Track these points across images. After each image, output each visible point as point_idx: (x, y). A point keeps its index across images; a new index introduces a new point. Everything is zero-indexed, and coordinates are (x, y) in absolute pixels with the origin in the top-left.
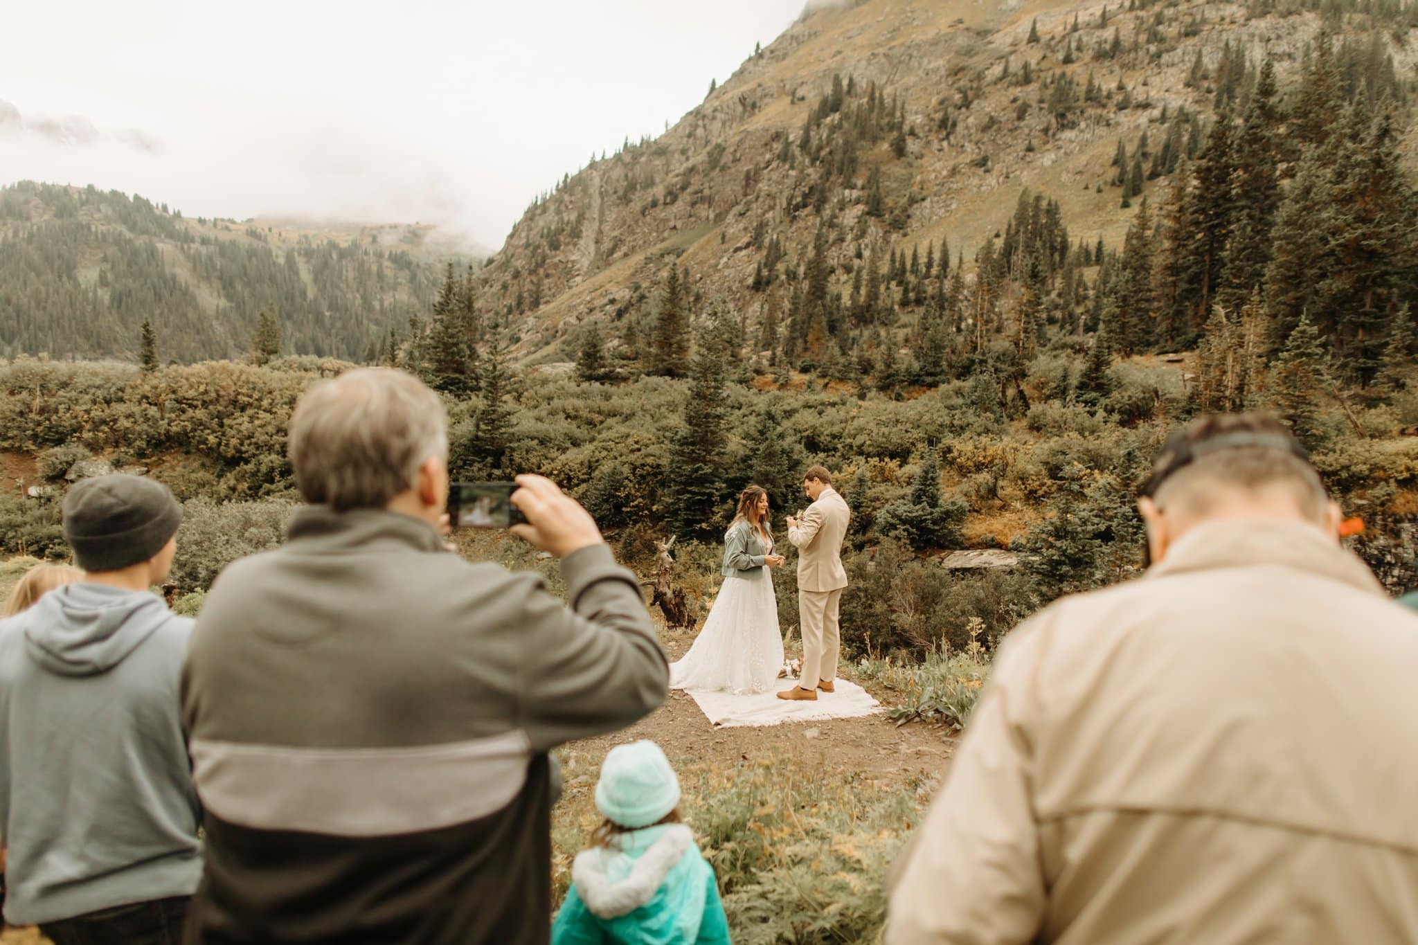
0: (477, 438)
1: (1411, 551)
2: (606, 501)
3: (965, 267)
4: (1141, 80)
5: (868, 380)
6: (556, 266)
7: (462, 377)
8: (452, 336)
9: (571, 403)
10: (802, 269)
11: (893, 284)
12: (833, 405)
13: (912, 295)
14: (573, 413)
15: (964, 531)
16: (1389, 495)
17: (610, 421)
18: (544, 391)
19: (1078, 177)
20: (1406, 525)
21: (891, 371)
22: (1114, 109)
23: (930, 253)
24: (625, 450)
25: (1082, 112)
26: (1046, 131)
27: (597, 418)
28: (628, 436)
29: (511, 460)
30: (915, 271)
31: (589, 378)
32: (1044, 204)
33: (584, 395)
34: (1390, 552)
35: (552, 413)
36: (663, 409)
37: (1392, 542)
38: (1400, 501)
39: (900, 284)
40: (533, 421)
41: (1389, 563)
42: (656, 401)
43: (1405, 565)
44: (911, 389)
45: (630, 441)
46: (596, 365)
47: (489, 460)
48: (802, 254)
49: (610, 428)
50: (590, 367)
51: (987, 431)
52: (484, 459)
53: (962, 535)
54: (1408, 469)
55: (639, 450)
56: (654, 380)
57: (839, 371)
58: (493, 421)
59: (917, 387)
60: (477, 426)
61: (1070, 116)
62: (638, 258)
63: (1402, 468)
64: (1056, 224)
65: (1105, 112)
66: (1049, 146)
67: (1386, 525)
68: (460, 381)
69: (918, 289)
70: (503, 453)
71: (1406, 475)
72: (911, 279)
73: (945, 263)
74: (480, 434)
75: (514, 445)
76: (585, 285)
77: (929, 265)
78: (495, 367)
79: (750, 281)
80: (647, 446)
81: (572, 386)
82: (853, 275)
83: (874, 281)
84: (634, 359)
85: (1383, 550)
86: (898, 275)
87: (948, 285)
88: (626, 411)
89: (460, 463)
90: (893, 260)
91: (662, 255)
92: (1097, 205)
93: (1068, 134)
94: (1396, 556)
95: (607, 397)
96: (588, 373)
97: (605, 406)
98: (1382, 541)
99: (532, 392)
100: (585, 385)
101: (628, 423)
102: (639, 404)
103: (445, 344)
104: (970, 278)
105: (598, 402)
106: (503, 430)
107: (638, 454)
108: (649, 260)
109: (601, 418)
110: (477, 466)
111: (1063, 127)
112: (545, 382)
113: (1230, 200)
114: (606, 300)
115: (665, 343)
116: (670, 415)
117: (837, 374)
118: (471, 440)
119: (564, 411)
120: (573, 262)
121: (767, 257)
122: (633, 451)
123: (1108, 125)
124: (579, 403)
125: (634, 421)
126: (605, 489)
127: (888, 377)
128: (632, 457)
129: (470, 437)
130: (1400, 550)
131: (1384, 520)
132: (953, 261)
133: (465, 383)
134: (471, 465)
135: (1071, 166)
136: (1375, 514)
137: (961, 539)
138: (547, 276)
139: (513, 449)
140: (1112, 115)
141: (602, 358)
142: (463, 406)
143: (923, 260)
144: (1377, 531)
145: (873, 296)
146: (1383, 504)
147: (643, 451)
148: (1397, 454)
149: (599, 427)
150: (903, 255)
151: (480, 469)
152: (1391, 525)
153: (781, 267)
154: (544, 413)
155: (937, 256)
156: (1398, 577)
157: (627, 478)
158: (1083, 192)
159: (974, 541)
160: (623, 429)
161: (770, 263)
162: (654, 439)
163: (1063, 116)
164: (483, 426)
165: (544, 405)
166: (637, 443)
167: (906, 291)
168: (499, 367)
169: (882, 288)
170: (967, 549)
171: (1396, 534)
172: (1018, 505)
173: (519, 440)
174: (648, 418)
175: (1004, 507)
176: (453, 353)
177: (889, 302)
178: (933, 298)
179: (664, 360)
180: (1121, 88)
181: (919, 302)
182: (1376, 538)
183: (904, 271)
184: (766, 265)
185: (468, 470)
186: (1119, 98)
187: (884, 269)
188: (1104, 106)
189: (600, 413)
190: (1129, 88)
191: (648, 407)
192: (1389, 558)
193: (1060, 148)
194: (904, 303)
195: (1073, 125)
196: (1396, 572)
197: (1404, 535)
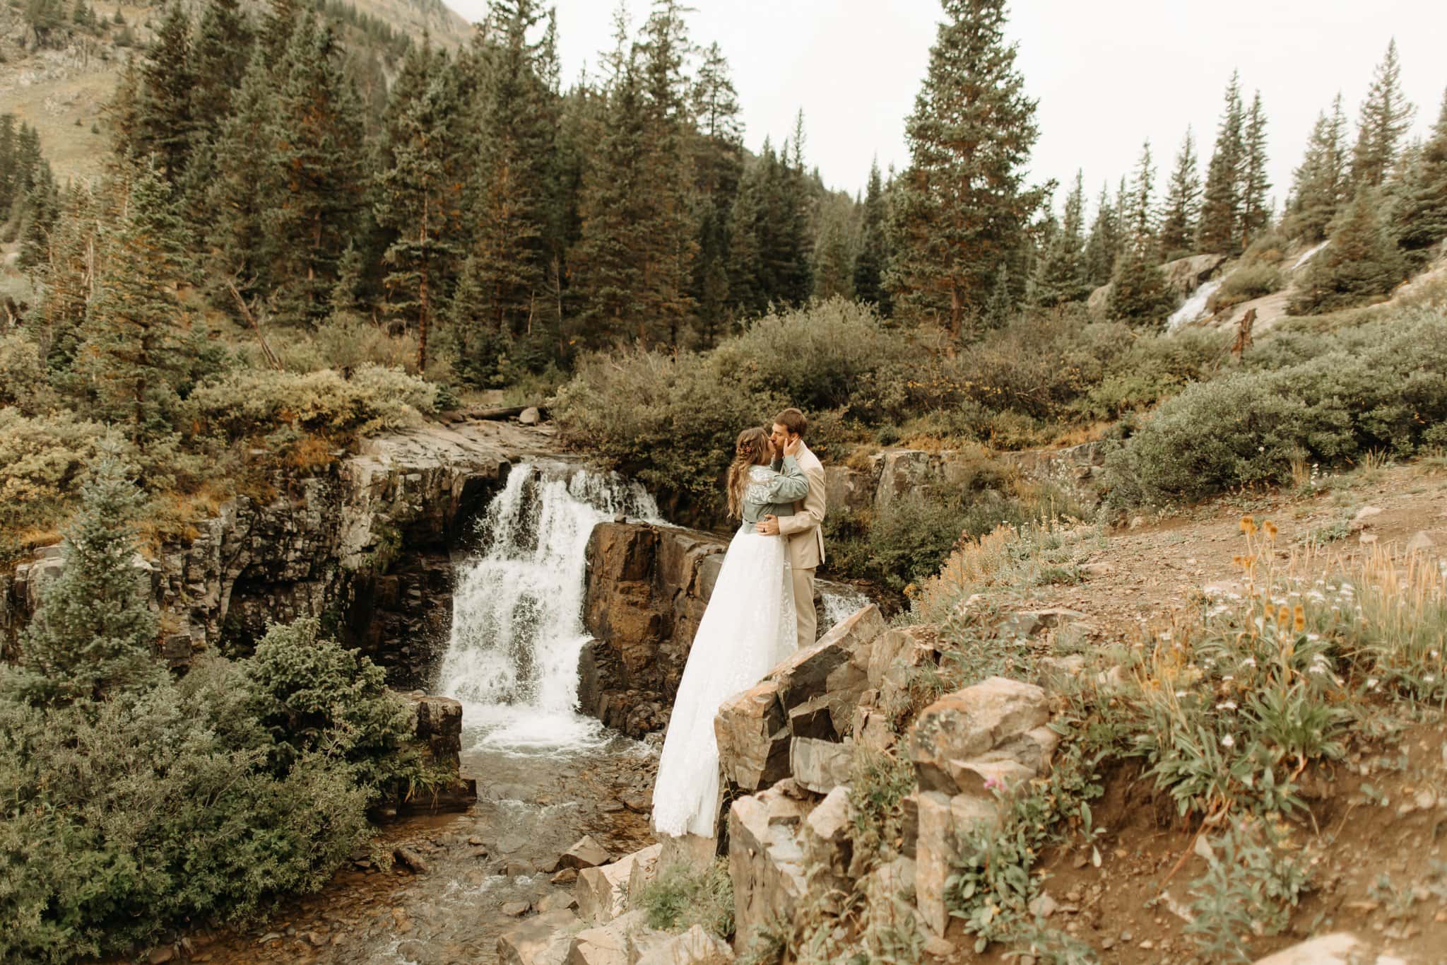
1: (316, 514)
4: (143, 19)
16: (290, 440)
19: (67, 109)
20: (312, 480)
22: (111, 42)
25: (70, 34)
26: (22, 42)
32: (17, 128)
34: (290, 518)
37: (294, 504)
38: (305, 448)
41: (290, 533)
43: (309, 534)
54: (315, 407)
61: (54, 34)
63: (308, 406)
64: (36, 155)
65: (100, 42)
66: (27, 62)
67: (286, 482)
71: (312, 414)
85: (282, 516)
92: (92, 146)
93: (50, 55)
94: (298, 522)
98: (281, 504)
111: (43, 44)
113: (189, 118)
123: (105, 59)
130: (303, 513)
131: (285, 475)
135: (57, 95)
136: (274, 467)
140: (109, 49)
144: (276, 490)
146: (283, 453)
148: (303, 390)
152: (294, 481)
156: (302, 551)
158: (74, 128)
163: (45, 31)
171: (299, 493)
180: (119, 20)
182: (274, 500)
186: (119, 31)
188: (99, 36)
190: (131, 24)
192: (289, 526)
193: (41, 68)
195: (59, 46)
196: (299, 544)
197: (309, 495)
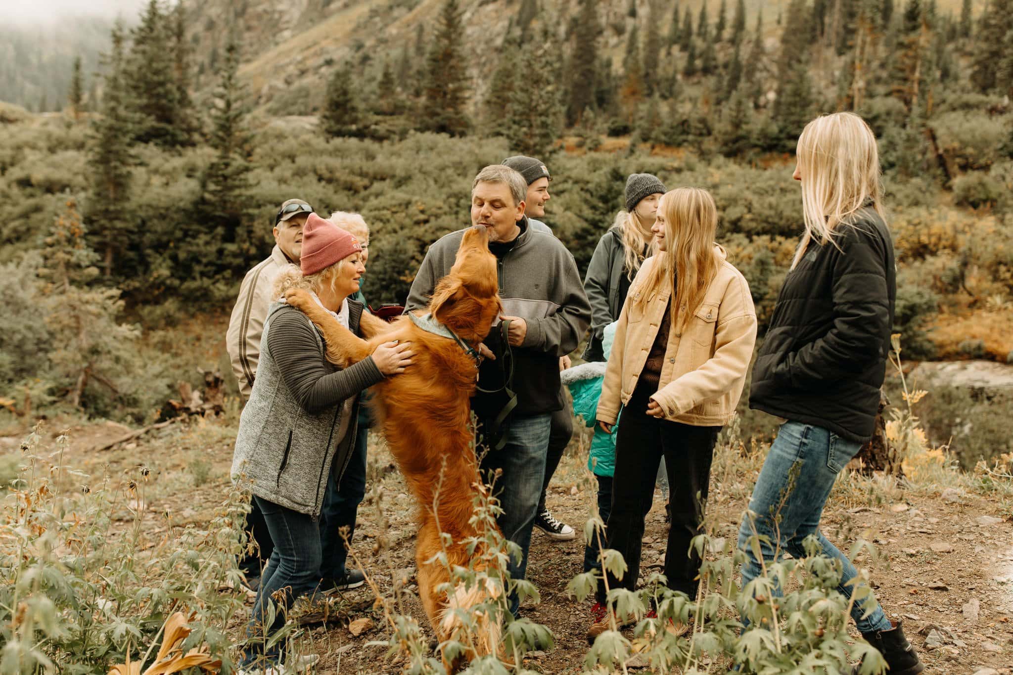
0: (203, 201)
2: (386, 288)
3: (765, 29)
5: (709, 144)
6: (259, 17)
7: (169, 127)
8: (157, 72)
9: (323, 163)
10: (563, 29)
11: (676, 50)
12: (679, 171)
13: (698, 63)
14: (327, 175)
15: (931, 336)
17: (377, 186)
18: (282, 147)
21: (741, 132)
23: (722, 11)
24: (407, 221)
27: (360, 182)
28: (408, 204)
29: (250, 232)
30: (702, 34)
31: (339, 134)
33: (337, 152)
35: (300, 173)
36: (450, 171)
39: (684, 48)
40: (275, 184)
42: (438, 161)
44: (768, 155)
45: (413, 209)
46: (346, 118)
47: (220, 230)
48: (563, 10)
49: (377, 195)
50: (338, 120)
51: (916, 203)
52: (211, 229)
53: (930, 341)
55: (426, 221)
56: (428, 137)
57: (665, 134)
58: (225, 178)
59: (775, 154)
60: (204, 185)
62: (361, 11)
68: (167, 133)
69: (707, 55)
70: (237, 223)
72: (699, 44)
73: (740, 24)
74: (207, 196)
75: (255, 211)
76: (295, 42)
77: (721, 26)
78: (228, 105)
79: (499, 42)
80: (437, 216)
81: (319, 142)
82: (626, 36)
83: (654, 42)
84: (392, 114)
86: (682, 38)
87: (745, 52)
88: (400, 173)
89: (179, 234)
90: (676, 20)
91: (391, 8)
95: (371, 157)
96: (336, 127)
97: (369, 167)
99: (266, 147)
100: (338, 141)
101: (404, 188)
102: (417, 164)
103: (147, 83)
104: (771, 43)
105: (358, 162)
106: (237, 192)
107: (427, 226)
108: (374, 13)
109: (366, 182)
110: (203, 239)
112: (280, 137)
114: (321, 60)
115: (436, 92)
116: (460, 179)
117: (663, 138)
118: (195, 204)
119: (315, 171)
120: (281, 13)
121: (521, 13)
122: (418, 223)
124: (335, 162)
125: (412, 186)
126: (385, 273)
127: (736, 141)
128: (420, 230)
129: (194, 198)
132: (751, 22)
133: (173, 135)
134: (194, 237)
137: (927, 346)
138: (249, 28)
139: (251, 218)
141: (354, 109)
142: (177, 162)
143: (713, 20)
145: (652, 62)
147: (433, 223)
149: (363, 193)
150: (688, 15)
151: (207, 243)
153: (536, 25)
154: (288, 174)
155: (731, 15)
157: (413, 258)
159: (951, 349)
160: (401, 195)
161: (523, 22)
162: (446, 208)
164: (212, 187)
165: (287, 163)
166: (422, 212)
167: (692, 57)
168: (235, 106)
169: (663, 53)
170: (940, 359)
172: (998, 300)
173: (259, 206)
174: (432, 182)
175: (975, 304)
176: (158, 96)
177: (671, 71)
178: (726, 66)
179: (437, 114)
181: (707, 71)
183: (688, 32)
184: (518, 23)
185: (190, 243)
187: (665, 30)
189: (363, 174)
191: (429, 168)
194: (689, 72)
